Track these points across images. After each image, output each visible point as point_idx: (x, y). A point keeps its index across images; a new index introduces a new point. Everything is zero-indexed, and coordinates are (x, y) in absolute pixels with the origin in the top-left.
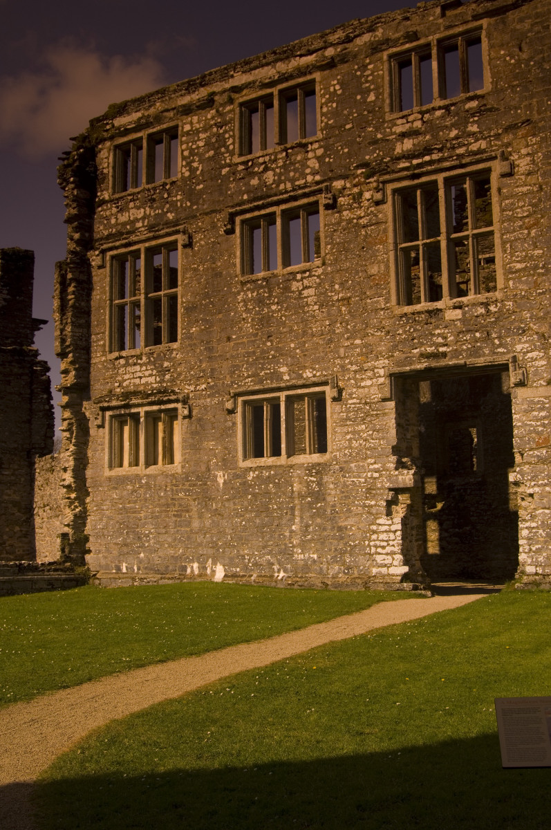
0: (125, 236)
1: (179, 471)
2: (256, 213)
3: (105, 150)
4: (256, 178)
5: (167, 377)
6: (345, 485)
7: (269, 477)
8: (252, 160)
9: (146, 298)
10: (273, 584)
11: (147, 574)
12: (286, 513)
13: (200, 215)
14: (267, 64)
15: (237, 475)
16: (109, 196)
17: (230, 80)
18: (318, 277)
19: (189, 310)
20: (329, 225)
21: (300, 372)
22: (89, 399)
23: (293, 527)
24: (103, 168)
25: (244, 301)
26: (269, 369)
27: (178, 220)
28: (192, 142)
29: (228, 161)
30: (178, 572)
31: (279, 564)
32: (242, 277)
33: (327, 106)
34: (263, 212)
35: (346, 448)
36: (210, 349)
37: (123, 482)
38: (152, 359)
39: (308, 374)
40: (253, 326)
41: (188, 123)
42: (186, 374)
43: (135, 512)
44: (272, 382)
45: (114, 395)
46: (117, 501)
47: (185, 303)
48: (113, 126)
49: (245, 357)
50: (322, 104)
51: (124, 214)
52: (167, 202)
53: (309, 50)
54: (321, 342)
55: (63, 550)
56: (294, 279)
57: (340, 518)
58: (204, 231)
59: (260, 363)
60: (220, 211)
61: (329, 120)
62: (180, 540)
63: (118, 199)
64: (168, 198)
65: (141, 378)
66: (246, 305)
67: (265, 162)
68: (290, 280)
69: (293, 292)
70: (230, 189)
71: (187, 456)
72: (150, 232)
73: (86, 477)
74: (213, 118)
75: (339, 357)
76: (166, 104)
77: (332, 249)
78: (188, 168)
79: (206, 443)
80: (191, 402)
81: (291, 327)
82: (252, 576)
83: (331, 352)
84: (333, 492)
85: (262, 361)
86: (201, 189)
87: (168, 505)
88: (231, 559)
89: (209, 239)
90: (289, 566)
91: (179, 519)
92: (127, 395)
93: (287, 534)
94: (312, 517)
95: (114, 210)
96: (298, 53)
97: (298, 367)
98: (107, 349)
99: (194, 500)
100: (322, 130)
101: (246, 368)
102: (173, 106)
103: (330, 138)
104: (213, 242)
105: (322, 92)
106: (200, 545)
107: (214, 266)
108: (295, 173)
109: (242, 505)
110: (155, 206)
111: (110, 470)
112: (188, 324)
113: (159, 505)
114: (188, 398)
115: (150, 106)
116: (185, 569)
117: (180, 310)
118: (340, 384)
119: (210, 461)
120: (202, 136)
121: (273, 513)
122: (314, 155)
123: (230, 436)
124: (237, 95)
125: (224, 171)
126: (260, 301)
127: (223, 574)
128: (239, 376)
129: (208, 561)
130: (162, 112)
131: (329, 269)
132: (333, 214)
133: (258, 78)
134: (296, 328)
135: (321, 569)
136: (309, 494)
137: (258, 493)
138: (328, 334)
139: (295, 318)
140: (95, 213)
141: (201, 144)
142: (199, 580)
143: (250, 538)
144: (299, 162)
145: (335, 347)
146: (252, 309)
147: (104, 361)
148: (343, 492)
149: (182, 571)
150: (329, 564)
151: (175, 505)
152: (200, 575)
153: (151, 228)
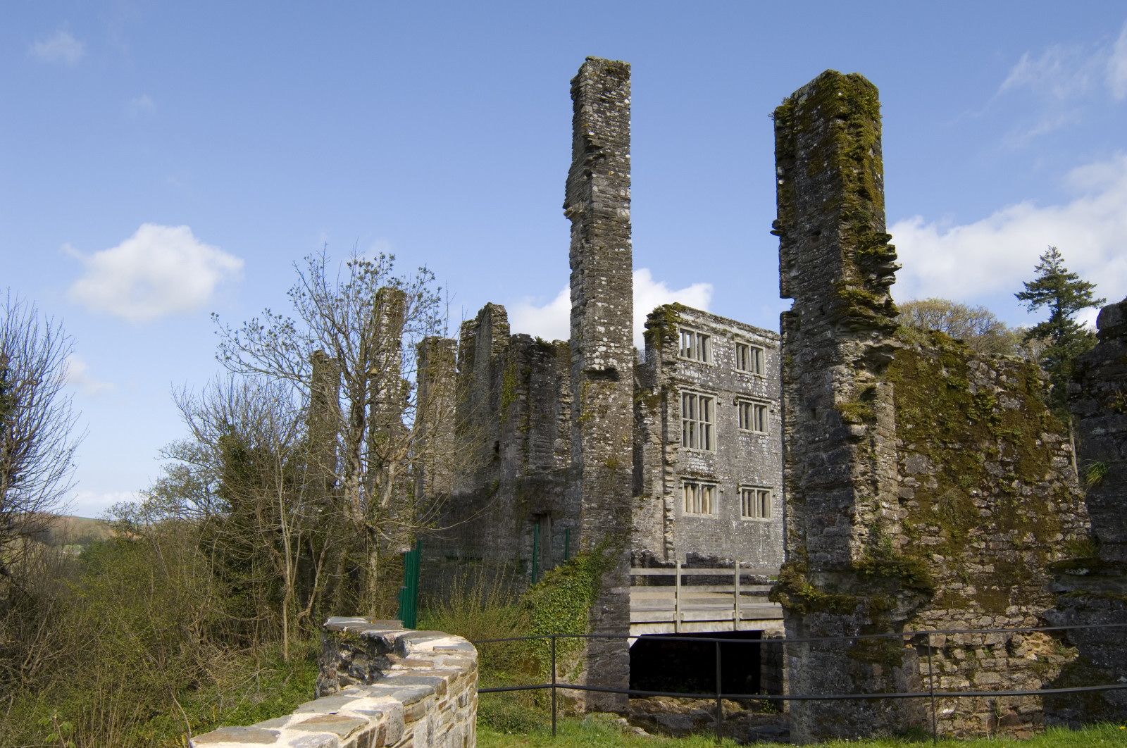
0: (689, 384)
1: (718, 518)
2: (745, 400)
4: (745, 384)
5: (712, 469)
6: (776, 532)
7: (752, 525)
8: (743, 374)
9: (699, 423)
12: (758, 543)
13: (723, 390)
14: (746, 331)
15: (741, 523)
16: (680, 357)
17: (732, 328)
18: (767, 440)
19: (720, 436)
20: (771, 419)
21: (762, 480)
22: (674, 470)
23: (760, 549)
25: (741, 440)
26: (751, 476)
27: (714, 388)
28: (718, 350)
29: (733, 369)
32: (740, 428)
33: (768, 365)
34: (748, 401)
35: (777, 516)
36: (729, 460)
37: (692, 520)
38: (705, 456)
39: (764, 482)
40: (745, 454)
41: (715, 339)
42: (720, 469)
43: (698, 537)
44: (753, 482)
45: (687, 471)
46: (689, 530)
49: (742, 467)
50: (766, 363)
51: (688, 371)
52: (709, 376)
53: (760, 335)
54: (769, 469)
56: (759, 437)
57: (775, 546)
58: (725, 399)
59: (748, 472)
60: (731, 392)
61: (768, 371)
62: (718, 554)
64: (709, 373)
65: (700, 465)
66: (742, 443)
67: (747, 378)
69: (759, 443)
70: (735, 384)
71: (721, 511)
72: (702, 388)
74: (726, 343)
75: (774, 477)
76: (705, 322)
77: (772, 430)
78: (717, 363)
79: (729, 506)
80: (722, 484)
81: (759, 459)
84: (773, 535)
86: (723, 377)
87: (713, 535)
89: (727, 404)
91: (717, 542)
93: (758, 552)
96: (757, 334)
98: (683, 444)
99: (724, 533)
101: (743, 474)
102: (709, 326)
103: (769, 380)
104: (729, 406)
105: (766, 357)
106: (726, 556)
107: (730, 418)
108: (758, 389)
109: (743, 537)
110: (703, 375)
111: (685, 513)
112: (720, 444)
113: (709, 535)
114: (722, 481)
117: (716, 436)
118: (775, 489)
119: (730, 515)
120: (722, 349)
121: (753, 542)
123: (738, 504)
124: (735, 339)
125: (732, 373)
128: (741, 476)
130: (703, 325)
131: (771, 438)
133: (744, 335)
136: (765, 535)
137: (748, 532)
138: (771, 466)
139: (760, 456)
141: (722, 353)
145: (773, 472)
146: (745, 446)
147: (681, 450)
148: (776, 535)
151: (716, 535)
153: (702, 386)
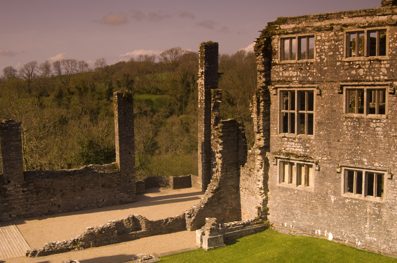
0: (287, 83)
1: (313, 191)
2: (354, 87)
3: (276, 39)
4: (355, 71)
5: (308, 151)
6: (391, 214)
7: (355, 203)
8: (353, 62)
9: (298, 113)
10: (356, 247)
11: (296, 229)
12: (363, 220)
13: (326, 81)
14: (362, 16)
15: (341, 199)
16: (278, 62)
17: (342, 19)
18: (384, 123)
19: (319, 123)
20: (390, 101)
21: (373, 163)
22: (269, 151)
23: (366, 226)
24: (275, 48)
25: (346, 125)
26: (358, 158)
27: (314, 81)
28: (322, 45)
29: (340, 59)
30: (311, 232)
31: (359, 239)
32: (346, 114)
33: (392, 44)
34: (357, 87)
35: (393, 199)
36: (329, 143)
37: (286, 190)
38: (300, 141)
39: (376, 164)
40: (350, 138)
41: (319, 36)
42: (317, 151)
43: (291, 204)
44: (359, 164)
45: (282, 153)
46: (283, 197)
47: (317, 120)
48: (280, 28)
49: (346, 150)
50: (390, 43)
51: (286, 72)
52: (309, 72)
53: (383, 14)
54: (384, 152)
55: (259, 214)
56: (372, 122)
57: (388, 227)
58: (327, 90)
59: (353, 155)
60: (336, 82)
61: (393, 51)
62: (312, 219)
63: (284, 64)
64: (309, 70)
65: (295, 148)
66: (347, 128)
67: (359, 64)
68: (370, 122)
69: (371, 127)
70: (341, 73)
71: (317, 186)
72: (300, 84)
73: (268, 184)
74: (332, 36)
75: (392, 161)
76: (308, 24)
77: (391, 112)
78: (319, 58)
79: (326, 183)
80: (319, 164)
81: (370, 143)
82: (345, 241)
83: (388, 158)
84: (386, 216)
85: (354, 154)
86: (326, 70)
87: (307, 204)
88: (336, 232)
89: (330, 94)
90: (363, 241)
91: (312, 211)
92: (288, 154)
93: (363, 228)
94: (375, 224)
95: (281, 69)
96: (378, 14)
97: (372, 161)
98: (278, 132)
99: (320, 205)
100: (389, 55)
101: (346, 155)
102: (312, 26)
103: (393, 60)
104: (332, 95)
105: (390, 36)
106: (322, 223)
107: (332, 106)
108: (375, 73)
109: (342, 212)
110: (302, 72)
111: (280, 183)
112: (318, 130)
113: (303, 203)
114: (318, 162)
115: (299, 23)
116: (314, 231)
117: (315, 123)
118: (392, 172)
119: (328, 190)
120: (326, 44)
121: (356, 218)
122: (384, 66)
123: (338, 182)
124: (346, 28)
125: (338, 64)
126: (354, 128)
127: (332, 237)
128: (343, 158)
129: (325, 230)
130: (306, 27)
131: (390, 121)
132: (393, 97)
133: (357, 22)
134: (372, 143)
135: (378, 245)
136: (374, 214)
137: (350, 209)
138: (387, 149)
139: (372, 139)
140: (271, 68)
141: (326, 47)
142: (321, 238)
143: (345, 226)
144: (376, 68)
145: (390, 156)
146: (351, 130)
147: (277, 137)
148: (390, 217)
149: (313, 232)
150: (382, 244)
151: (310, 205)
152: (322, 236)
153: (300, 82)
